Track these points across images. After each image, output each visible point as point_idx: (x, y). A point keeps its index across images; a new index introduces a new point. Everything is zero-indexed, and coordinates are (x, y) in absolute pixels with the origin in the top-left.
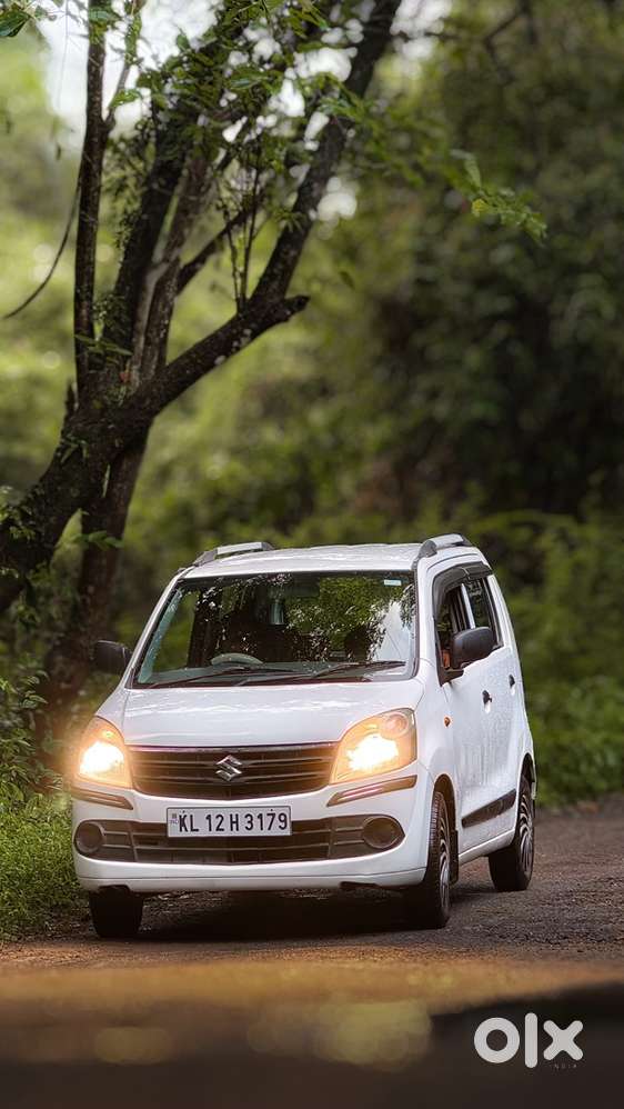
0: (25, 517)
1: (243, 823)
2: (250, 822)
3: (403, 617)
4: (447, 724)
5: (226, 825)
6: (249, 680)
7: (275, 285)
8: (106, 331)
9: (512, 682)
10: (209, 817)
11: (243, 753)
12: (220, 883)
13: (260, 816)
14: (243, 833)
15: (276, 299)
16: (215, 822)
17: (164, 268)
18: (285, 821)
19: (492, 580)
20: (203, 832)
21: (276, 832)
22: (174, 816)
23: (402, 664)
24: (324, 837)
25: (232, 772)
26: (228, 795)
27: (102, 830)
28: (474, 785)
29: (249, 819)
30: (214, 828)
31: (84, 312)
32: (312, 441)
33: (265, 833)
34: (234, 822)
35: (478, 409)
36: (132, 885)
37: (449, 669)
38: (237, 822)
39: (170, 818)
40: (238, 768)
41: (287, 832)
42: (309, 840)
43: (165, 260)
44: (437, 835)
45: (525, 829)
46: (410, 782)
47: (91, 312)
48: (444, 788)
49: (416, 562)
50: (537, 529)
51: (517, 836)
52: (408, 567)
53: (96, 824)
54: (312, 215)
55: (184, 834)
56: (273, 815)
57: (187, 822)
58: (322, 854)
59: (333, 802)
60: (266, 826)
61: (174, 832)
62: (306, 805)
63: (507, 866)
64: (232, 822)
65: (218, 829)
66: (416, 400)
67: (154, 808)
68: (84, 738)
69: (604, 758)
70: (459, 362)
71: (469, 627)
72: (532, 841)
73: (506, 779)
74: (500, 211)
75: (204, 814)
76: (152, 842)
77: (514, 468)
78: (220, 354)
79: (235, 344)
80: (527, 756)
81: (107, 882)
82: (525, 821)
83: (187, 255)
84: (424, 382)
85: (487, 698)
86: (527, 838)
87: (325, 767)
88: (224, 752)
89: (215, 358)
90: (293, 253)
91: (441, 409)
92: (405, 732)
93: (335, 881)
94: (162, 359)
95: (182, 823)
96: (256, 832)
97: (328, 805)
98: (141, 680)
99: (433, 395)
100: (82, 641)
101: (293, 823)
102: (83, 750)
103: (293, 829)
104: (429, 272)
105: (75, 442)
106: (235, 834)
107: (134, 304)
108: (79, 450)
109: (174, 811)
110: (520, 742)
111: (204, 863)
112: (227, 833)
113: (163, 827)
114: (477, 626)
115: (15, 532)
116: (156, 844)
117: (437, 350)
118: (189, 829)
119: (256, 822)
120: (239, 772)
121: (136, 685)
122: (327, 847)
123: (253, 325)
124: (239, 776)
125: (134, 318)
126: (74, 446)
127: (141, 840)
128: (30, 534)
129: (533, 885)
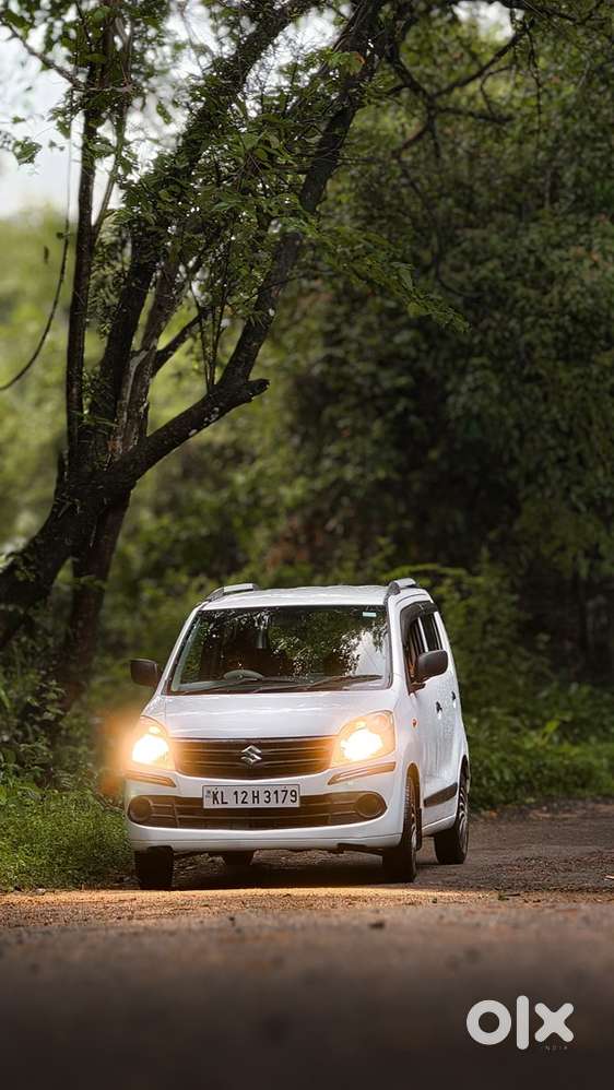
0: (27, 562)
1: (263, 797)
2: (268, 797)
3: (375, 644)
4: (415, 724)
5: (249, 799)
6: (261, 689)
7: (239, 370)
8: (92, 407)
9: (454, 698)
10: (236, 793)
11: (261, 744)
12: (244, 845)
13: (276, 792)
14: (262, 805)
15: (241, 382)
16: (241, 797)
17: (142, 355)
18: (295, 796)
19: (437, 616)
20: (232, 804)
21: (288, 804)
22: (209, 792)
23: (379, 677)
24: (325, 809)
25: (253, 758)
26: (250, 776)
27: (152, 804)
28: (432, 775)
29: (267, 794)
30: (240, 802)
31: (74, 390)
33: (280, 805)
34: (256, 797)
36: (174, 845)
37: (415, 680)
38: (257, 797)
39: (205, 794)
40: (257, 754)
41: (297, 805)
42: (312, 811)
44: (409, 810)
45: (463, 815)
46: (391, 767)
47: (80, 393)
48: (414, 773)
49: (386, 599)
51: (458, 820)
52: (381, 603)
53: (147, 798)
54: (271, 312)
55: (216, 806)
56: (286, 791)
57: (219, 796)
58: (324, 822)
59: (332, 782)
60: (280, 800)
61: (208, 804)
62: (308, 784)
64: (254, 797)
65: (243, 802)
66: (326, 464)
67: (194, 786)
70: (366, 431)
71: (424, 651)
73: (450, 775)
75: (233, 790)
76: (190, 812)
77: (408, 525)
78: (192, 428)
79: (206, 419)
80: (465, 757)
81: (155, 844)
82: (463, 808)
83: (162, 343)
84: (333, 449)
85: (439, 708)
86: (464, 822)
87: (326, 754)
88: (248, 742)
89: (190, 431)
90: (254, 344)
91: (349, 473)
92: (386, 728)
93: (333, 842)
94: (143, 431)
95: (215, 798)
96: (273, 805)
97: (329, 784)
98: (173, 689)
99: (342, 460)
101: (301, 797)
103: (301, 802)
105: (69, 500)
106: (256, 806)
107: (118, 383)
108: (74, 507)
109: (209, 788)
110: (460, 749)
111: (231, 829)
112: (250, 805)
113: (200, 801)
114: (430, 650)
115: (20, 576)
116: (193, 813)
118: (220, 801)
119: (273, 796)
120: (259, 758)
121: (169, 692)
122: (327, 816)
123: (221, 404)
124: (258, 761)
125: (118, 396)
126: (68, 503)
127: (182, 811)
128: (31, 577)
129: (468, 861)
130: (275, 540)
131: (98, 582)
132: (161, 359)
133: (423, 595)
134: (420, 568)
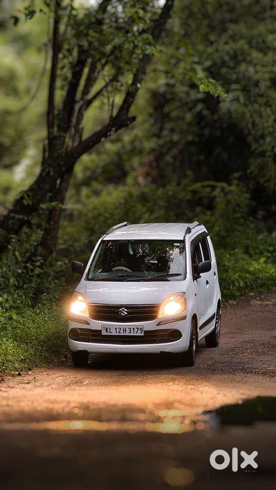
0: (29, 196)
1: (128, 331)
2: (130, 330)
4: (196, 295)
5: (122, 331)
6: (128, 280)
7: (124, 112)
8: (59, 125)
9: (215, 274)
10: (116, 328)
11: (127, 307)
12: (119, 351)
13: (134, 329)
14: (127, 334)
15: (125, 117)
16: (118, 330)
17: (81, 103)
18: (142, 330)
19: (208, 238)
20: (114, 333)
21: (139, 334)
22: (104, 328)
23: (181, 275)
24: (155, 336)
25: (124, 313)
26: (122, 321)
27: (79, 331)
28: (203, 314)
30: (118, 332)
31: (51, 118)
32: (124, 147)
33: (135, 334)
34: (125, 330)
35: (190, 138)
36: (89, 350)
37: (196, 276)
40: (126, 312)
41: (143, 334)
42: (150, 337)
43: (82, 99)
44: (192, 335)
45: (218, 326)
46: (184, 318)
47: (53, 118)
48: (195, 318)
49: (185, 237)
50: (213, 188)
51: (215, 328)
52: (182, 238)
53: (77, 329)
54: (139, 85)
55: (107, 334)
56: (138, 328)
57: (108, 330)
58: (154, 342)
59: (158, 325)
60: (135, 332)
61: (104, 333)
62: (149, 325)
63: (212, 340)
64: (124, 330)
65: (119, 332)
66: (165, 132)
67: (98, 325)
68: (72, 299)
69: (239, 283)
70: (183, 118)
71: (202, 261)
72: (220, 329)
73: (213, 310)
74: (210, 88)
75: (114, 327)
76: (96, 336)
77: (202, 157)
78: (103, 137)
79: (109, 134)
80: (219, 299)
81: (80, 349)
82: (218, 323)
83: (90, 96)
84: (168, 126)
85: (207, 283)
86: (218, 329)
87: (156, 312)
88: (122, 306)
89: (100, 139)
91: (176, 137)
92: (183, 300)
93: (158, 351)
94: (80, 138)
95: (107, 330)
96: (132, 334)
97: (157, 325)
98: (90, 277)
99: (172, 130)
100: (49, 242)
101: (145, 331)
102: (71, 303)
103: (145, 334)
104: (172, 81)
105: (48, 168)
106: (125, 334)
107: (70, 115)
108: (49, 172)
109: (104, 326)
110: (217, 295)
111: (114, 343)
112: (122, 334)
113: (100, 331)
114: (205, 260)
115: (25, 202)
117: (174, 114)
118: (109, 332)
119: (132, 330)
121: (88, 279)
122: (156, 340)
123: (116, 127)
124: (127, 315)
126: (47, 170)
127: (93, 335)
128: (31, 203)
129: (219, 345)
130: (142, 165)
131: (60, 205)
132: (89, 103)
133: (202, 229)
134: (206, 183)
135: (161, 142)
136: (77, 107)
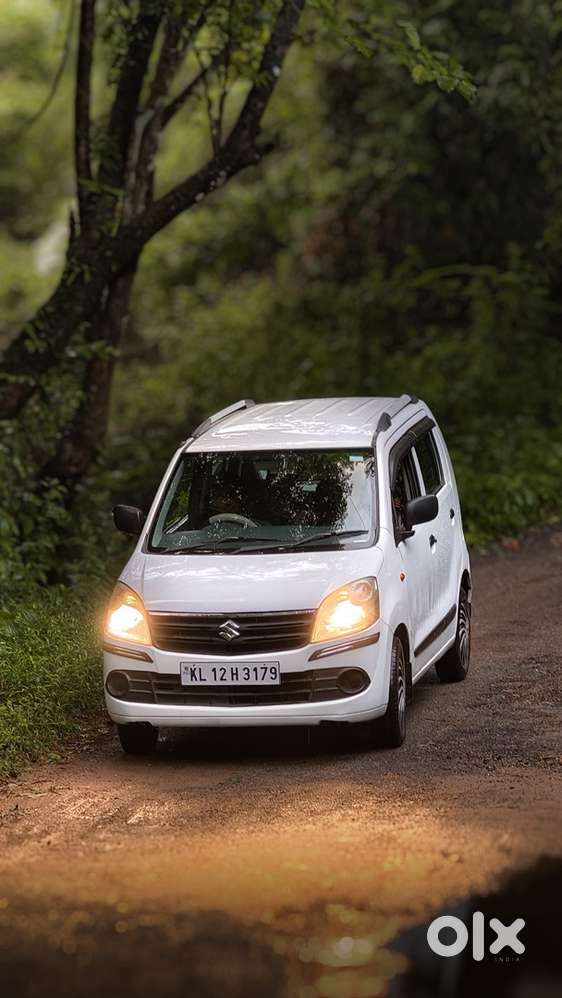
1: (242, 674)
2: (247, 674)
4: (402, 579)
5: (228, 676)
6: (242, 549)
7: (246, 133)
8: (101, 167)
9: (453, 515)
10: (214, 670)
11: (240, 618)
12: (224, 722)
13: (255, 669)
14: (241, 682)
15: (247, 145)
16: (219, 674)
17: (150, 114)
18: (275, 673)
19: (436, 432)
20: (210, 682)
21: (268, 681)
22: (186, 668)
23: (367, 532)
24: (306, 685)
25: (231, 633)
26: (228, 651)
27: (128, 677)
28: (424, 617)
29: (246, 671)
30: (218, 678)
31: (82, 150)
32: (269, 193)
33: (259, 682)
35: (412, 168)
36: (153, 721)
38: (236, 674)
39: (183, 669)
40: (236, 629)
41: (277, 682)
42: (294, 687)
43: (152, 104)
45: (464, 632)
46: (375, 639)
47: (88, 150)
48: (401, 634)
49: (375, 438)
50: (466, 279)
51: (458, 640)
52: (368, 444)
53: (124, 673)
54: (277, 71)
55: (194, 683)
56: (266, 668)
57: (197, 673)
58: (305, 698)
59: (313, 658)
60: (260, 677)
61: (186, 681)
62: (291, 660)
63: (450, 668)
64: (233, 674)
65: (222, 679)
66: (359, 158)
67: (170, 661)
69: (524, 497)
70: (395, 125)
71: (420, 495)
72: (469, 639)
74: (436, 74)
75: (209, 667)
76: (168, 688)
77: (442, 207)
78: (200, 192)
79: (213, 183)
80: (466, 571)
81: (134, 719)
82: (463, 625)
83: (168, 99)
84: (365, 142)
85: (433, 541)
86: (465, 639)
87: (308, 628)
88: (226, 617)
89: (195, 195)
90: (260, 105)
91: (381, 168)
92: (370, 597)
93: (315, 719)
94: (149, 194)
95: (193, 674)
96: (252, 682)
97: (310, 660)
98: (155, 544)
99: (374, 153)
100: (88, 432)
101: (282, 675)
103: (282, 680)
105: (79, 266)
106: (235, 683)
107: (125, 143)
108: (81, 275)
109: (187, 665)
110: (459, 563)
111: (211, 704)
112: (229, 682)
113: (178, 677)
115: (30, 346)
116: (171, 689)
117: (376, 117)
118: (198, 678)
119: (253, 674)
120: (237, 634)
121: (150, 549)
122: (308, 693)
123: (228, 168)
124: (238, 637)
125: (125, 157)
126: (77, 270)
127: (161, 687)
128: (42, 346)
131: (109, 349)
132: (168, 113)
133: (419, 411)
134: (448, 270)
135: (352, 178)
136: (140, 124)
